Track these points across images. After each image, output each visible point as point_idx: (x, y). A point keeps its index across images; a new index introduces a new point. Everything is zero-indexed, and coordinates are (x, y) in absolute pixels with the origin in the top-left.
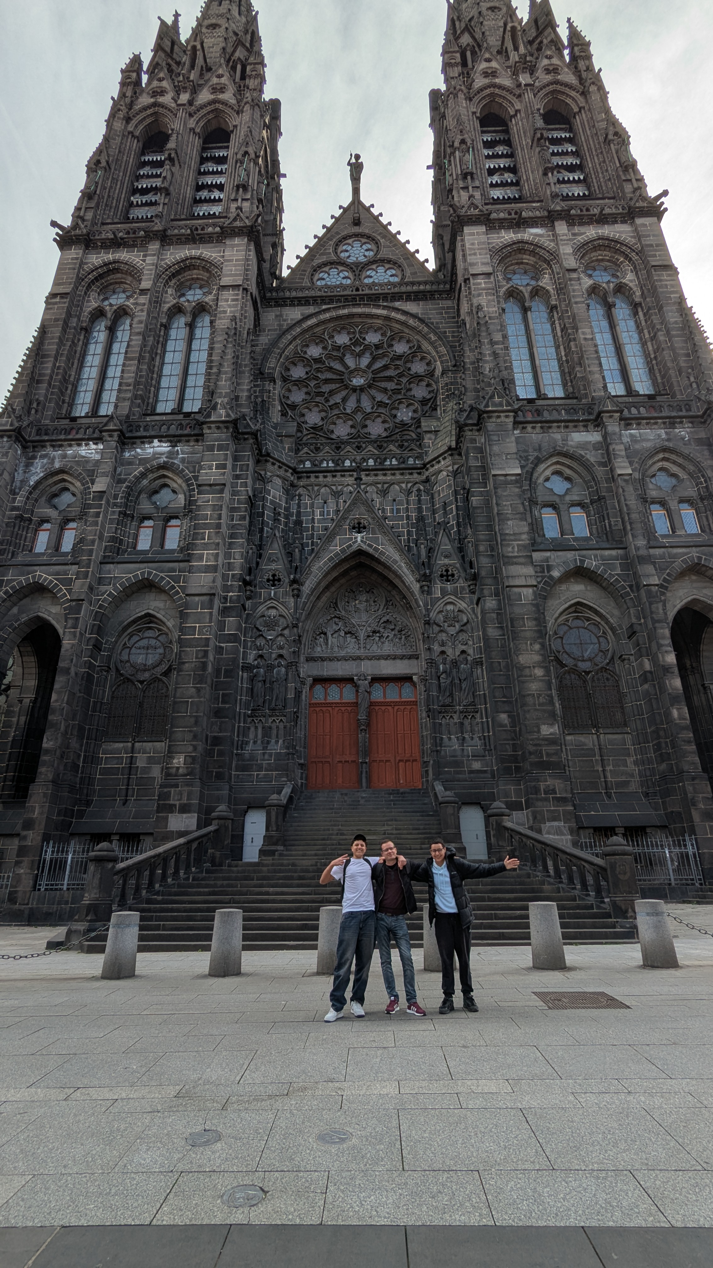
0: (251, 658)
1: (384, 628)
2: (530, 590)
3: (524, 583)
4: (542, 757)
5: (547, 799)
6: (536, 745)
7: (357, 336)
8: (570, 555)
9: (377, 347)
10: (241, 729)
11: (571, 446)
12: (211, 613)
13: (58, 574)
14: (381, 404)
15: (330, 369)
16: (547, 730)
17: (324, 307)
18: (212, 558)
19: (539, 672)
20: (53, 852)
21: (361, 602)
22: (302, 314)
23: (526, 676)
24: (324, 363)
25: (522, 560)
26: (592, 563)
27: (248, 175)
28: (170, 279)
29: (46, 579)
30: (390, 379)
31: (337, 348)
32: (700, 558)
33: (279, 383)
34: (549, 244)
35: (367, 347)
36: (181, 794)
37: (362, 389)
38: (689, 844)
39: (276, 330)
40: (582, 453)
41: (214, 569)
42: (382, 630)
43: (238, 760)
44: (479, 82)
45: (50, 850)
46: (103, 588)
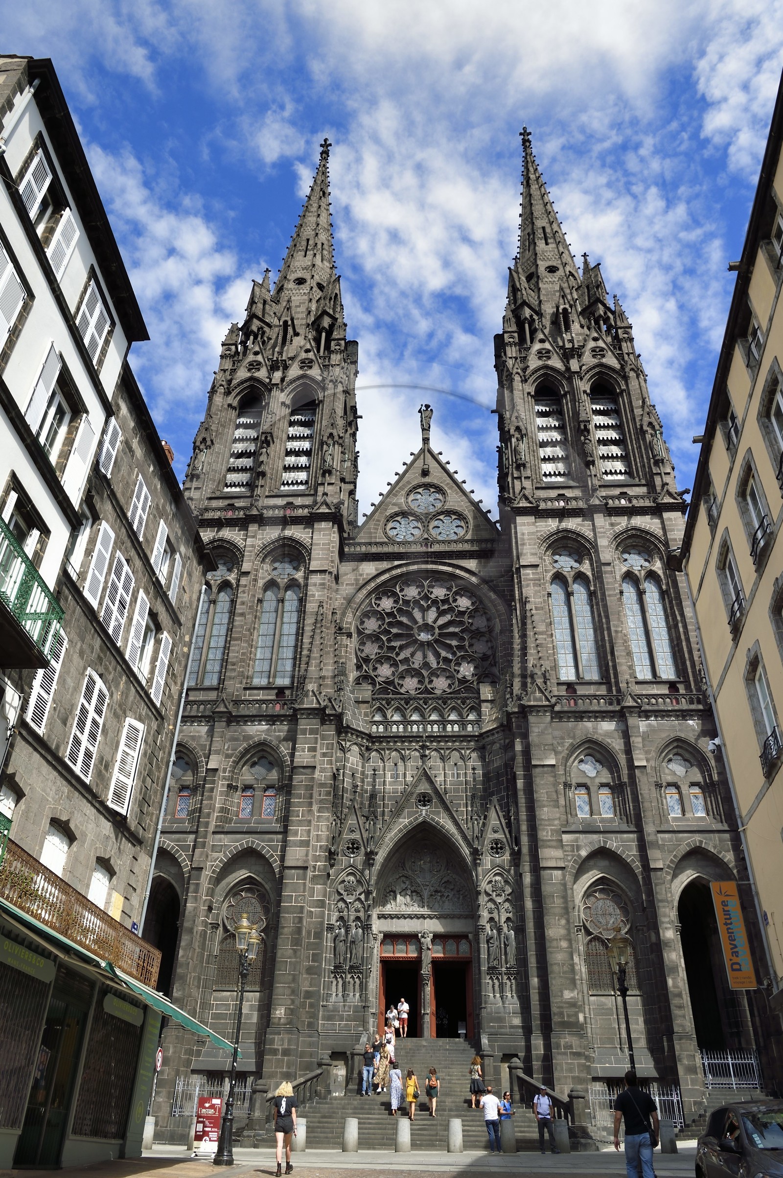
0: (333, 921)
1: (445, 887)
2: (560, 872)
3: (554, 865)
4: (563, 1017)
5: (565, 1054)
6: (559, 1007)
7: (426, 590)
8: (595, 837)
9: (444, 602)
10: (326, 983)
11: (600, 735)
12: (305, 884)
13: (178, 840)
14: (446, 660)
15: (400, 624)
16: (568, 995)
17: (396, 563)
18: (305, 834)
19: (564, 944)
20: (184, 1085)
21: (424, 863)
22: (376, 570)
23: (554, 947)
24: (395, 617)
25: (554, 844)
26: (613, 843)
27: (333, 459)
28: (266, 557)
29: (169, 845)
30: (453, 635)
31: (406, 602)
32: (701, 842)
33: (355, 635)
34: (589, 534)
35: (435, 602)
36: (282, 1040)
37: (429, 644)
38: (674, 1093)
39: (352, 584)
40: (609, 741)
41: (306, 844)
42: (443, 890)
43: (324, 1011)
44: (534, 363)
45: (181, 1083)
46: (215, 855)
